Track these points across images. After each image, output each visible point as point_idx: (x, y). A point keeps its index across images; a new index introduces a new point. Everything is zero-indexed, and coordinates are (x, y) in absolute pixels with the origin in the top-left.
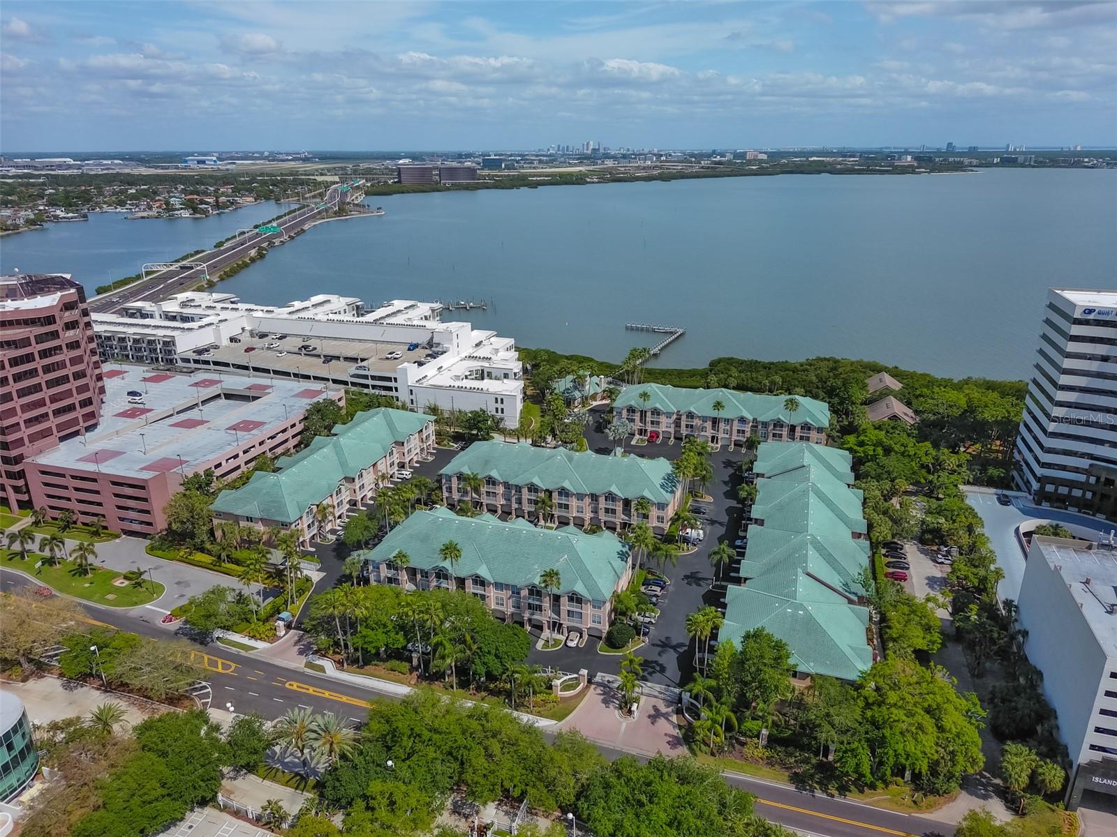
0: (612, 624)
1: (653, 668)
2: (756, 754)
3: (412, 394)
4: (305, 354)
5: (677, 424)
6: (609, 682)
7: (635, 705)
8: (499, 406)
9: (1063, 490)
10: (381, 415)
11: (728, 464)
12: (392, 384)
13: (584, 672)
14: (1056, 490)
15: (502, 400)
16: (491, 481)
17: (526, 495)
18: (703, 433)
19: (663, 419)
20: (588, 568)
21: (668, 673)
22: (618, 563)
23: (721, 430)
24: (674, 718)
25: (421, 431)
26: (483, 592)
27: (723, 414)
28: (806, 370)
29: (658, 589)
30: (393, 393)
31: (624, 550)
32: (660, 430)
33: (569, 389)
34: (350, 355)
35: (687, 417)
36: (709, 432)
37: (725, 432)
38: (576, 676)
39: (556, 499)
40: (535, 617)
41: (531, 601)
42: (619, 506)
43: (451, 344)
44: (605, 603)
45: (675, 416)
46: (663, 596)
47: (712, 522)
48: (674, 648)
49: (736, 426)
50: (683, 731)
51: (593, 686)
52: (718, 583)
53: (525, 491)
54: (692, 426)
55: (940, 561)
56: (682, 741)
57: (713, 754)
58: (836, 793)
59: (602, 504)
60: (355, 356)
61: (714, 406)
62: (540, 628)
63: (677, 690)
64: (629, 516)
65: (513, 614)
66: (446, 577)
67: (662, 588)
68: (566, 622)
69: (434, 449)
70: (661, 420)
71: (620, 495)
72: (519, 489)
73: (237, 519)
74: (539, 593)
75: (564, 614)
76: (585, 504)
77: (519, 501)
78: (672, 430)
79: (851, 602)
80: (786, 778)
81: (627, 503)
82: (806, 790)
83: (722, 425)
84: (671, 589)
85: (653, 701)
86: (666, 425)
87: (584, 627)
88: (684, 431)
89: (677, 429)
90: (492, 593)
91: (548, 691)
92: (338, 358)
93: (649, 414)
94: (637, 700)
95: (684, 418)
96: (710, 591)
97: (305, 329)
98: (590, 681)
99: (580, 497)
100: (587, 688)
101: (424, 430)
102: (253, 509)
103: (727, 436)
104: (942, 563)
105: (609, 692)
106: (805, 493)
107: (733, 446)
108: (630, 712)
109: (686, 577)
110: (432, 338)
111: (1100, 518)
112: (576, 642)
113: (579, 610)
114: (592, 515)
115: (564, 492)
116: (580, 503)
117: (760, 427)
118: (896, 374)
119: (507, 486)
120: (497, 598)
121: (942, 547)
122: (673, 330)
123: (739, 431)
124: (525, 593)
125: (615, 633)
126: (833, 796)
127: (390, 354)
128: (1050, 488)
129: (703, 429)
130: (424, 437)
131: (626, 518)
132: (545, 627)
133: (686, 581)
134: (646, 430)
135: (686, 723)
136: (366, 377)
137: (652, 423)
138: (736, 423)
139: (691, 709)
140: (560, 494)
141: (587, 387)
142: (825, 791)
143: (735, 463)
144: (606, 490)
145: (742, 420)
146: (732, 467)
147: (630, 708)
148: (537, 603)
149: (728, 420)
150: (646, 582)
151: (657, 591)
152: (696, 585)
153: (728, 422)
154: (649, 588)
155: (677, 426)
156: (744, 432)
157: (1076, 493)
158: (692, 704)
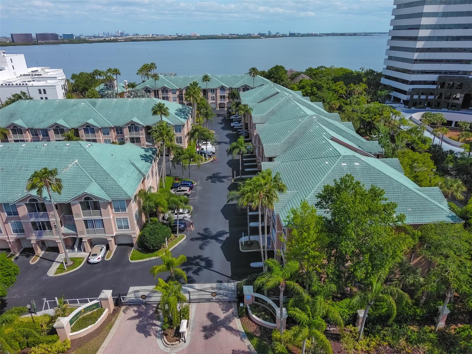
0: (142, 227)
1: (197, 264)
2: (359, 348)
5: (180, 97)
6: (144, 297)
7: (184, 322)
8: (43, 96)
9: (423, 97)
13: (107, 294)
14: (419, 97)
16: (16, 130)
17: (53, 137)
21: (216, 266)
22: (142, 165)
23: (210, 98)
24: (237, 324)
29: (187, 189)
31: (148, 154)
33: (102, 89)
35: (186, 91)
37: (213, 99)
38: (95, 301)
39: (83, 136)
40: (44, 237)
41: (33, 220)
42: (142, 134)
43: (7, 65)
44: (129, 201)
45: (178, 93)
46: (194, 195)
47: (219, 143)
48: (215, 237)
49: (219, 93)
50: (255, 340)
51: (123, 308)
52: (239, 177)
59: (127, 135)
62: (56, 250)
63: (232, 285)
64: (153, 142)
65: (17, 241)
67: (191, 188)
68: (85, 235)
70: (169, 96)
71: (141, 123)
72: (45, 133)
74: (42, 208)
75: (80, 226)
76: (112, 137)
81: (149, 131)
83: (210, 95)
84: (199, 188)
85: (207, 307)
87: (108, 236)
91: (50, 338)
93: (160, 92)
94: (184, 314)
95: (184, 92)
96: (233, 184)
98: (118, 303)
99: (106, 131)
100: (115, 313)
103: (214, 102)
105: (147, 311)
106: (288, 101)
107: (218, 108)
108: (178, 335)
109: (210, 178)
112: (100, 256)
113: (98, 217)
115: (89, 129)
116: (107, 137)
119: (34, 132)
123: (221, 97)
124: (23, 211)
125: (147, 235)
128: (416, 97)
131: (151, 144)
132: (61, 247)
133: (210, 180)
135: (255, 327)
137: (163, 98)
138: (218, 91)
139: (258, 306)
140: (86, 130)
141: (116, 88)
143: (222, 114)
144: (129, 121)
145: (223, 88)
146: (221, 116)
147: (178, 328)
148: (42, 220)
149: (213, 90)
150: (174, 186)
151: (186, 190)
152: (220, 182)
153: (214, 91)
154: (178, 189)
155: (180, 100)
156: (224, 97)
157: (431, 97)
158: (257, 299)
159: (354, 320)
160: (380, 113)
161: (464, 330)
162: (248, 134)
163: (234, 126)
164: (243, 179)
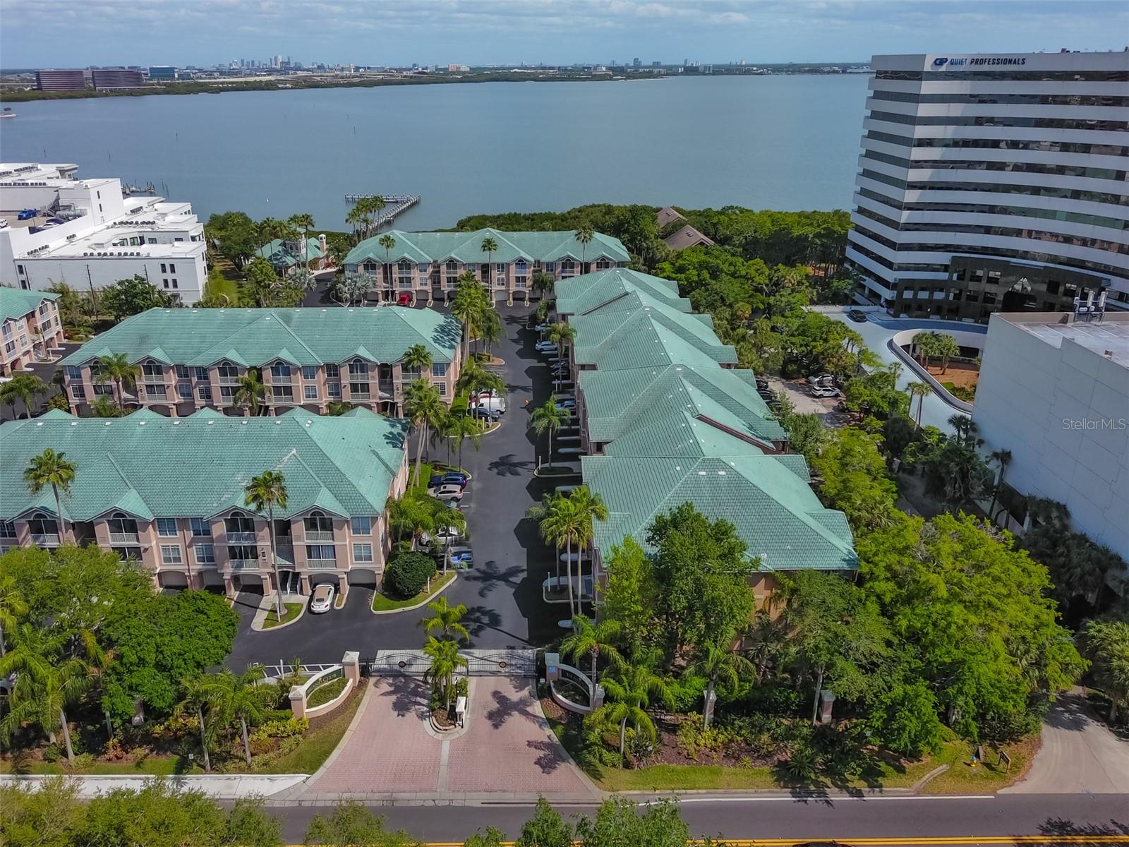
0: (391, 557)
1: (477, 620)
3: (21, 272)
5: (436, 279)
6: (402, 664)
7: (462, 701)
8: (169, 276)
9: (923, 295)
11: (511, 320)
13: (353, 656)
14: (915, 295)
15: (172, 266)
16: (153, 367)
17: (216, 381)
19: (415, 274)
20: (338, 464)
21: (506, 625)
22: (388, 452)
23: (495, 280)
24: (537, 708)
25: (33, 314)
26: (134, 543)
27: (496, 257)
29: (457, 488)
31: (395, 431)
32: (413, 290)
35: (448, 266)
37: (501, 282)
38: (336, 667)
39: (269, 380)
40: (244, 571)
41: (233, 543)
42: (373, 378)
43: (89, 206)
44: (375, 519)
45: (430, 269)
46: (467, 499)
47: (512, 389)
48: (505, 577)
49: (514, 272)
50: (560, 728)
51: (372, 680)
52: (547, 465)
53: (214, 375)
54: (455, 279)
55: (819, 393)
56: (564, 753)
57: (627, 765)
58: (861, 785)
59: (346, 378)
61: (484, 246)
62: (258, 589)
63: (530, 653)
64: (391, 391)
65: (201, 574)
66: (53, 527)
67: (463, 486)
68: (306, 569)
69: (60, 345)
70: (412, 276)
71: (372, 358)
72: (203, 373)
74: (248, 525)
75: (301, 555)
76: (319, 382)
77: (207, 393)
78: (429, 288)
79: (766, 451)
80: (770, 779)
81: (385, 371)
82: (810, 794)
83: (495, 274)
84: (476, 486)
85: (492, 683)
86: (420, 282)
87: (340, 572)
88: (446, 288)
89: (436, 286)
90: (153, 541)
91: (281, 713)
93: (395, 269)
94: (461, 689)
95: (443, 268)
96: (536, 479)
98: (365, 672)
99: (309, 371)
100: (361, 686)
101: (37, 313)
103: (503, 288)
104: (821, 396)
105: (406, 685)
106: (643, 320)
107: (511, 300)
108: (453, 716)
109: (494, 465)
110: (57, 200)
111: (967, 321)
112: (328, 602)
113: (330, 542)
114: (331, 399)
115: (281, 368)
116: (310, 382)
117: (545, 270)
119: (183, 371)
120: (165, 549)
121: (811, 378)
123: (518, 279)
124: (219, 529)
125: (399, 571)
126: (859, 794)
128: (907, 295)
130: (39, 325)
131: (387, 395)
132: (267, 584)
133: (495, 471)
134: (393, 292)
135: (560, 712)
137: (401, 280)
138: (513, 268)
139: (566, 683)
140: (275, 371)
141: (304, 252)
142: (843, 786)
143: (520, 318)
144: (351, 355)
145: (521, 263)
146: (518, 323)
147: (453, 708)
148: (247, 543)
149: (503, 265)
150: (435, 482)
151: (455, 492)
152: (512, 474)
153: (503, 268)
154: (442, 490)
155: (434, 283)
156: (524, 279)
157: (939, 296)
158: (564, 673)
159: (699, 705)
160: (824, 336)
161: (856, 726)
162: (569, 371)
163: (542, 350)
164: (553, 470)
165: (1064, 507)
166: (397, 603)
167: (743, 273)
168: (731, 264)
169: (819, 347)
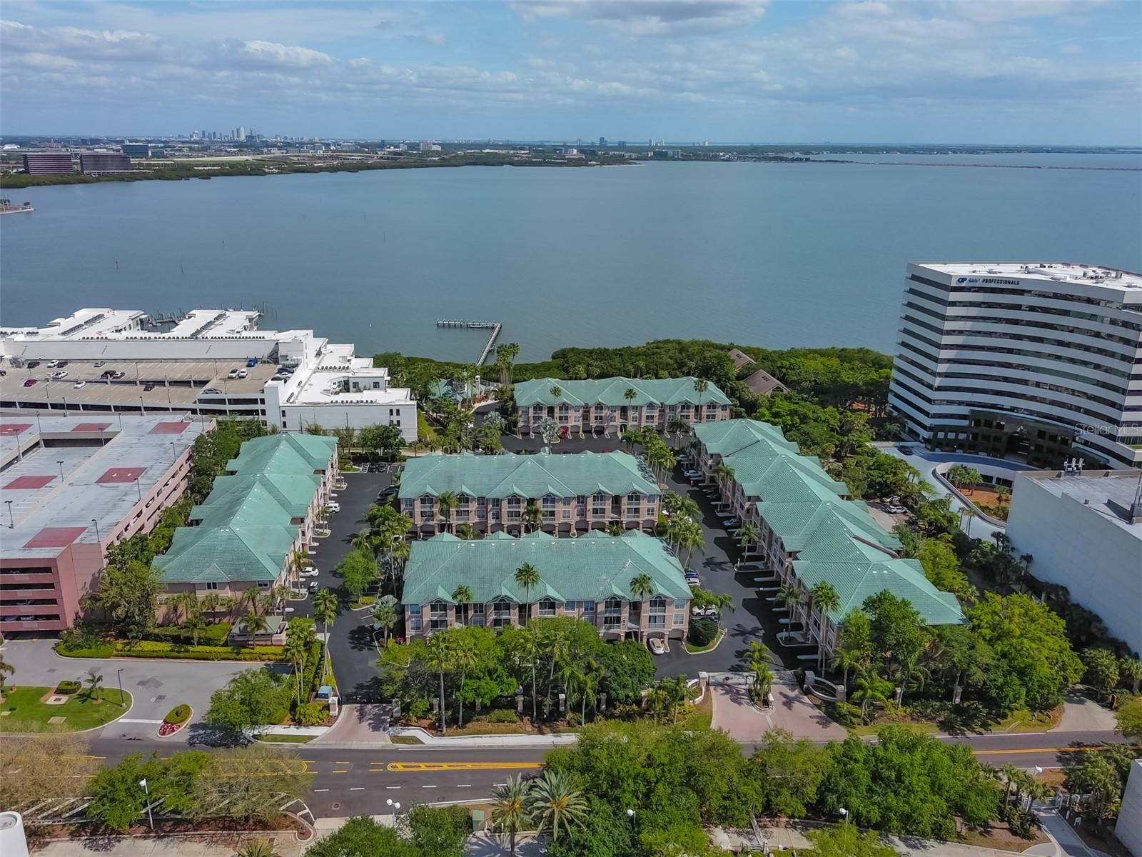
4: (111, 382)
5: (586, 417)
6: (723, 679)
8: (395, 418)
10: (284, 442)
12: (259, 407)
13: (704, 674)
15: (398, 411)
16: (463, 499)
17: (505, 508)
18: (612, 423)
19: (571, 414)
23: (630, 418)
24: (806, 699)
26: (552, 615)
27: (634, 402)
28: (657, 353)
29: (697, 580)
30: (261, 418)
32: (569, 425)
33: (448, 393)
34: (177, 377)
35: (596, 408)
36: (618, 422)
37: (634, 419)
38: (696, 680)
39: (541, 507)
41: (607, 615)
42: (609, 505)
43: (301, 355)
45: (583, 410)
46: (702, 587)
48: (752, 633)
49: (645, 412)
50: (823, 708)
51: (712, 688)
53: (505, 504)
54: (601, 418)
55: (894, 511)
56: (830, 719)
57: (866, 724)
58: (982, 730)
59: (590, 505)
60: (185, 379)
61: (626, 395)
64: (619, 513)
66: (507, 606)
68: (646, 630)
70: (569, 415)
71: (609, 492)
72: (497, 502)
73: (192, 587)
74: (618, 604)
75: (644, 621)
76: (572, 507)
77: (497, 516)
78: (580, 424)
79: (893, 557)
80: (937, 729)
81: (616, 500)
82: (958, 734)
83: (631, 414)
86: (575, 420)
87: (666, 631)
88: (593, 424)
89: (585, 422)
92: (161, 383)
93: (557, 410)
95: (593, 410)
96: (738, 573)
97: (95, 352)
98: (708, 684)
99: (567, 501)
100: (708, 691)
102: (213, 571)
103: (636, 423)
104: (895, 513)
105: (731, 689)
106: (784, 466)
109: (706, 564)
110: (273, 351)
111: (982, 455)
112: (663, 648)
113: (661, 614)
114: (578, 518)
115: (550, 499)
116: (567, 508)
117: (667, 411)
118: (747, 351)
119: (482, 501)
121: (884, 499)
122: (490, 325)
123: (648, 417)
124: (601, 608)
126: (981, 733)
127: (233, 372)
129: (613, 419)
131: (616, 516)
133: (709, 568)
135: (820, 701)
136: (222, 401)
137: (561, 418)
138: (644, 409)
139: (820, 686)
140: (546, 501)
142: (973, 730)
144: (596, 489)
145: (651, 406)
148: (615, 615)
149: (637, 407)
151: (697, 583)
152: (720, 570)
153: (637, 409)
154: (689, 581)
155: (585, 420)
156: (652, 417)
157: (962, 436)
158: (816, 682)
163: (690, 477)
164: (747, 567)
165: (1066, 588)
166: (700, 648)
167: (823, 418)
168: (814, 412)
169: (891, 478)
